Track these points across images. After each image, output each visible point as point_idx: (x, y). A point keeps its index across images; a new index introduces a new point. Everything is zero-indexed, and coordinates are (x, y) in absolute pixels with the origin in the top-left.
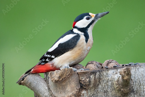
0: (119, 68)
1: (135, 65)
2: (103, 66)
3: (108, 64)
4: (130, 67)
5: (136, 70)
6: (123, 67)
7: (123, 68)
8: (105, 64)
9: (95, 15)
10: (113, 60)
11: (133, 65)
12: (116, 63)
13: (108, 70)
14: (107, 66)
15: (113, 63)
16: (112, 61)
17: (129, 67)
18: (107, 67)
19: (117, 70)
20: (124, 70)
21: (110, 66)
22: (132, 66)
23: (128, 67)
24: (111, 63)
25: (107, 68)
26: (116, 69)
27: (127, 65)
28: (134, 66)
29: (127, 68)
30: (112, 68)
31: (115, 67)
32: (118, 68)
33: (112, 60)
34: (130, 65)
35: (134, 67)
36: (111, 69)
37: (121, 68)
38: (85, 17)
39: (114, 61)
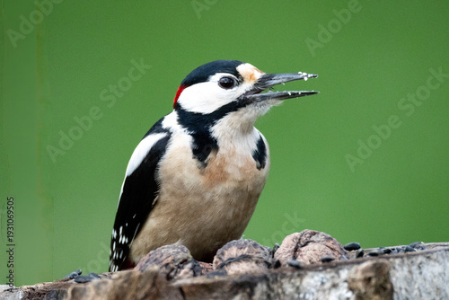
0: (346, 264)
1: (407, 250)
2: (277, 257)
3: (296, 250)
4: (388, 258)
5: (410, 272)
6: (360, 259)
7: (359, 263)
8: (287, 250)
9: (258, 75)
10: (314, 234)
11: (401, 253)
12: (330, 244)
13: (302, 272)
14: (295, 258)
15: (316, 246)
16: (313, 238)
17: (385, 261)
18: (294, 262)
19: (337, 273)
20: (364, 271)
21: (305, 257)
22: (397, 257)
23: (381, 261)
24: (310, 245)
25: (298, 267)
26: (332, 267)
27: (375, 250)
28: (402, 257)
29: (375, 265)
30: (318, 266)
31: (328, 260)
32: (341, 264)
33: (309, 231)
34: (388, 252)
35: (405, 259)
36: (313, 268)
37: (353, 263)
38: (218, 77)
39: (320, 237)
